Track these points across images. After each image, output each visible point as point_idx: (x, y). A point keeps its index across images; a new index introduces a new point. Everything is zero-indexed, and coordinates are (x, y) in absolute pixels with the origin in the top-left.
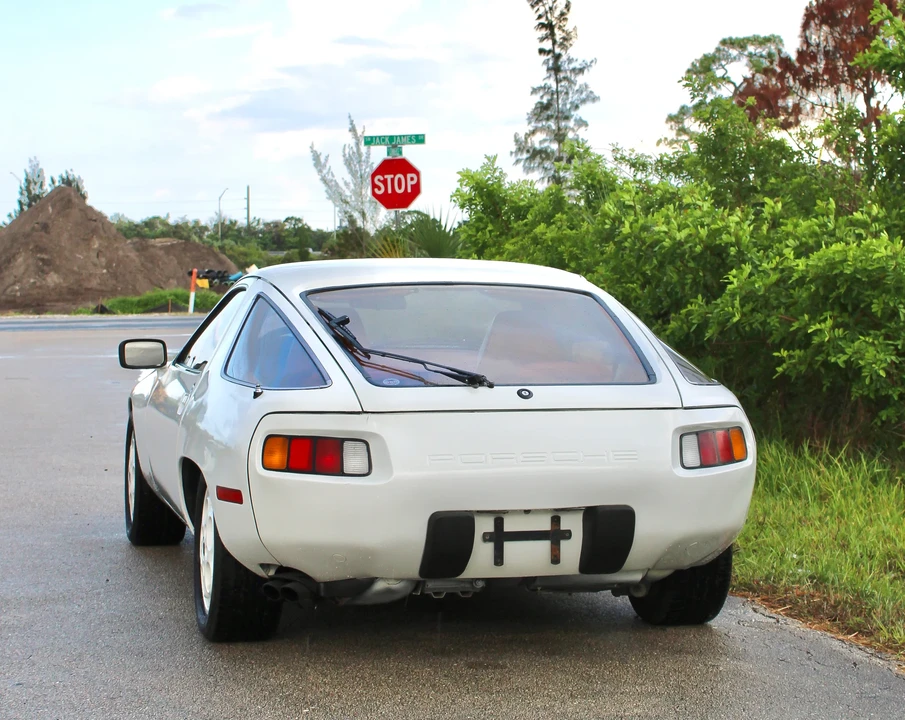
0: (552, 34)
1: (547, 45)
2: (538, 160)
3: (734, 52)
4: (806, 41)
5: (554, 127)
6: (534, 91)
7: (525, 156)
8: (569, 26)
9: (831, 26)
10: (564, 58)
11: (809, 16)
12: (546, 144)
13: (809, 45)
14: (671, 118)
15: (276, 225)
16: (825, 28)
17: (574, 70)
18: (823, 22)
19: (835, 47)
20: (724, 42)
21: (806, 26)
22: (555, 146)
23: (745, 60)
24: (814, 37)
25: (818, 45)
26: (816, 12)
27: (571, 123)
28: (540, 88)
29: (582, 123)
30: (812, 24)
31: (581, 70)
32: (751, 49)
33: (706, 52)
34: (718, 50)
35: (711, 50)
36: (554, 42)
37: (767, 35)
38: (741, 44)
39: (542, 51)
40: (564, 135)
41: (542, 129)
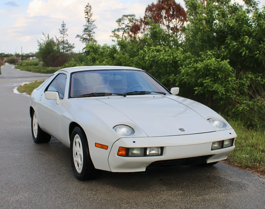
0: (88, 14)
1: (87, 16)
2: (85, 40)
3: (125, 18)
4: (146, 15)
5: (88, 33)
6: (84, 26)
7: (82, 39)
8: (91, 12)
9: (151, 12)
10: (90, 19)
11: (147, 9)
12: (86, 37)
13: (146, 16)
14: (113, 32)
15: (28, 54)
16: (150, 12)
17: (92, 21)
18: (149, 11)
19: (152, 16)
20: (123, 16)
21: (146, 11)
22: (88, 37)
23: (128, 20)
24: (147, 14)
25: (148, 16)
26: (148, 9)
27: (92, 33)
28: (85, 25)
29: (94, 33)
30: (147, 11)
31: (94, 21)
32: (129, 17)
33: (120, 18)
34: (122, 17)
35: (121, 18)
36: (88, 16)
37: (132, 14)
38: (127, 16)
39: (85, 17)
40: (91, 35)
41: (86, 34)
